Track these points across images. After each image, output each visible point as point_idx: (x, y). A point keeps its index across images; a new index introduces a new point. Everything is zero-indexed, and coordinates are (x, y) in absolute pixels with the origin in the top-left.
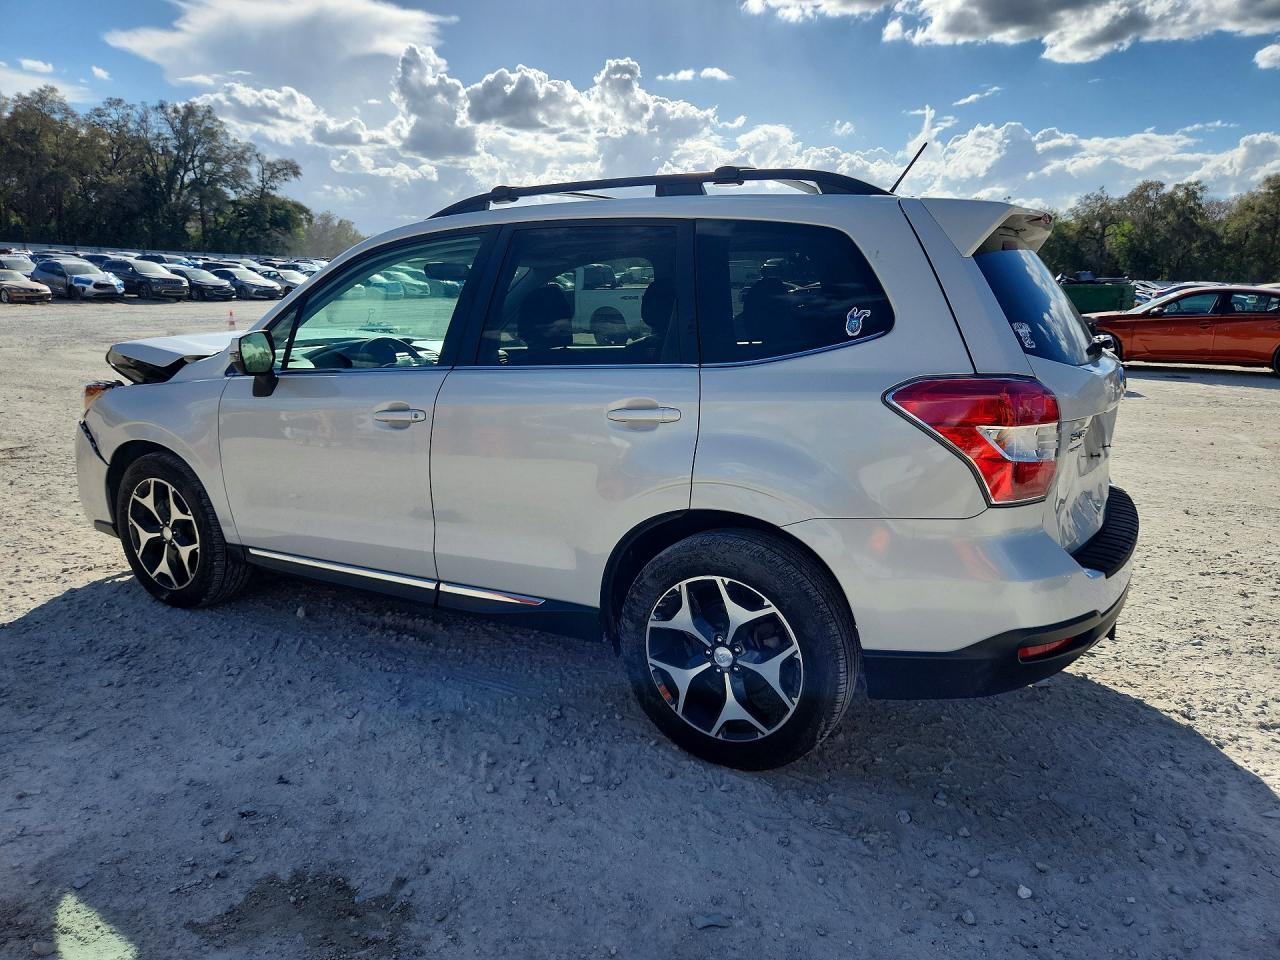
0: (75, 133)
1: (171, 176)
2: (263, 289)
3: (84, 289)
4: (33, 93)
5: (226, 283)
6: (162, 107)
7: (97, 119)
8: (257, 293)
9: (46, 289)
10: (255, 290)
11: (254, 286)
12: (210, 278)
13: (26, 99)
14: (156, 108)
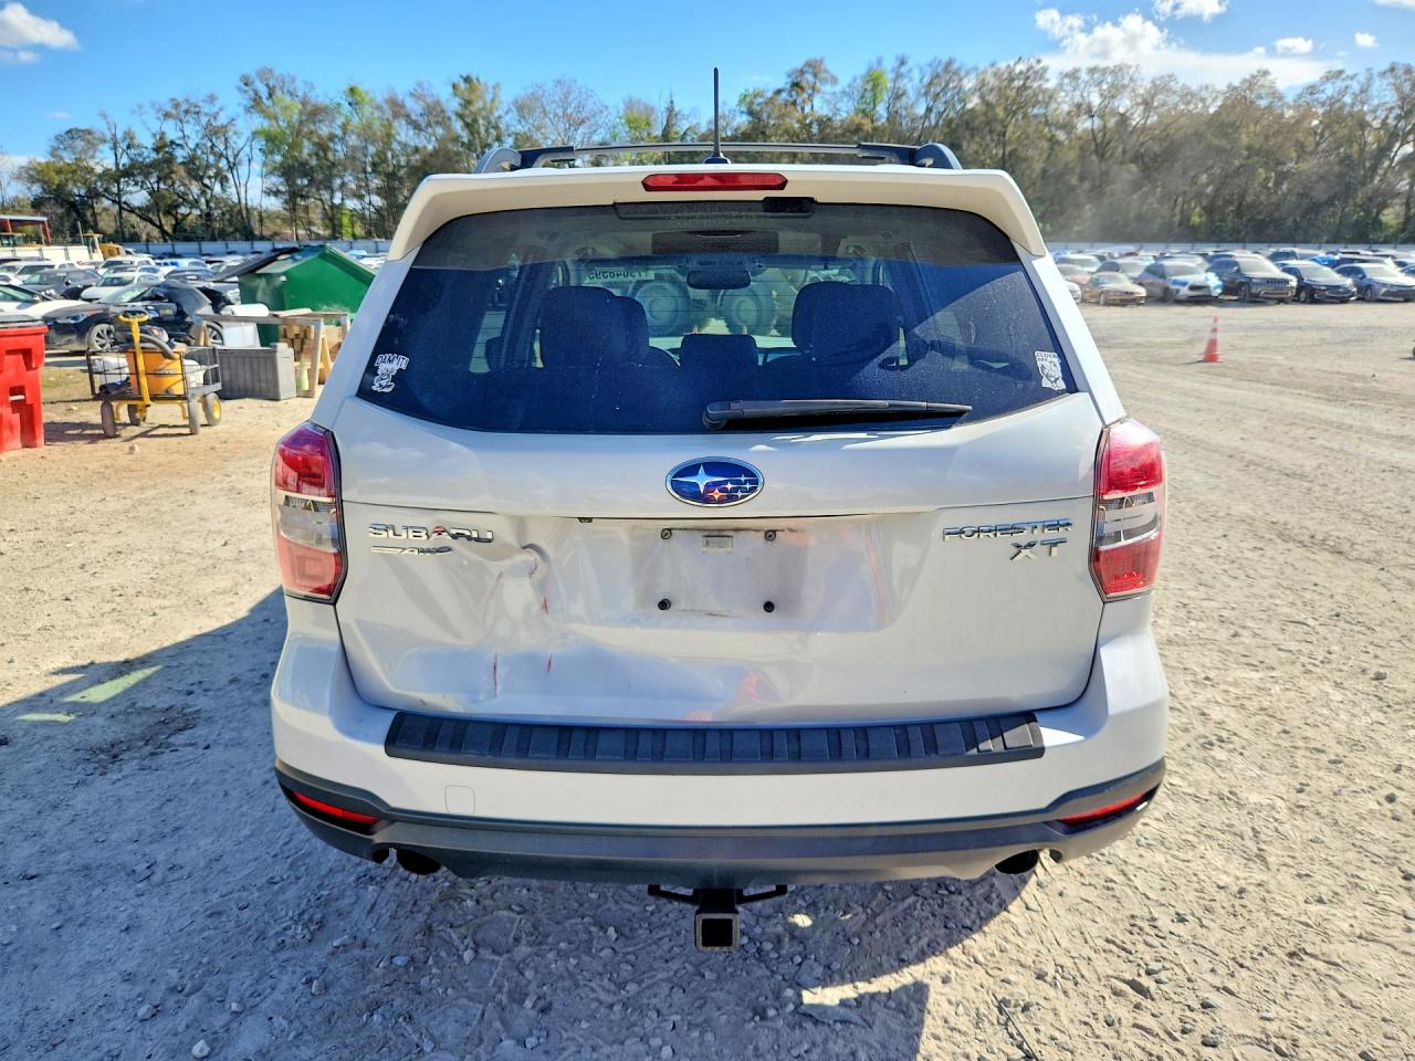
0: (1281, 116)
1: (1383, 151)
2: (1395, 290)
3: (1178, 291)
4: (1245, 81)
5: (1348, 282)
6: (1392, 70)
7: (1308, 98)
8: (1388, 293)
9: (1142, 292)
10: (1384, 290)
11: (1384, 285)
12: (1330, 277)
13: (1236, 88)
14: (1384, 73)
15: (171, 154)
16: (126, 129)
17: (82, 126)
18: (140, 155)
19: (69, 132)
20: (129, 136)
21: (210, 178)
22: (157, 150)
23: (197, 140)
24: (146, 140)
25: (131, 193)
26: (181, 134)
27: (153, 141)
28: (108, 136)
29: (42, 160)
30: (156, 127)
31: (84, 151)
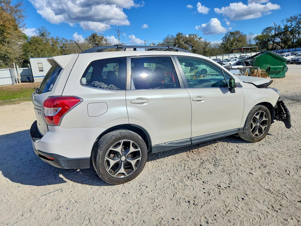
15: (288, 29)
16: (279, 25)
17: (269, 27)
18: (280, 31)
19: (267, 28)
20: (279, 27)
21: (296, 33)
22: (284, 29)
23: (295, 25)
24: (282, 27)
25: (276, 39)
26: (291, 24)
27: (284, 27)
28: (274, 27)
29: (260, 35)
30: (285, 24)
31: (269, 32)
